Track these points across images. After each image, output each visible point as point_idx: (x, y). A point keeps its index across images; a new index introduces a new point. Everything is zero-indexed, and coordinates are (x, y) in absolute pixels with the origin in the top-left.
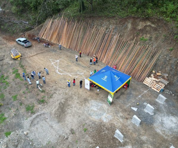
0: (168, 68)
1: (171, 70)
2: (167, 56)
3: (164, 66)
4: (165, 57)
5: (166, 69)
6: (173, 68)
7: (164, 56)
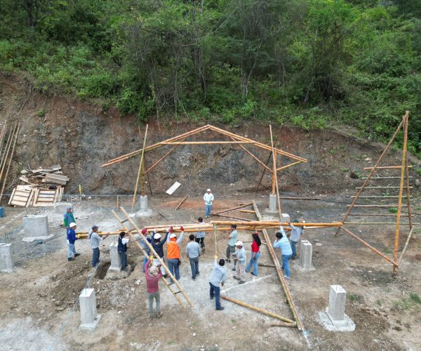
0: (54, 153)
1: (61, 155)
2: (38, 129)
3: (44, 151)
4: (35, 131)
5: (51, 155)
6: (63, 148)
7: (33, 131)
